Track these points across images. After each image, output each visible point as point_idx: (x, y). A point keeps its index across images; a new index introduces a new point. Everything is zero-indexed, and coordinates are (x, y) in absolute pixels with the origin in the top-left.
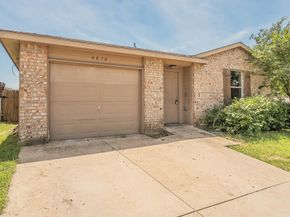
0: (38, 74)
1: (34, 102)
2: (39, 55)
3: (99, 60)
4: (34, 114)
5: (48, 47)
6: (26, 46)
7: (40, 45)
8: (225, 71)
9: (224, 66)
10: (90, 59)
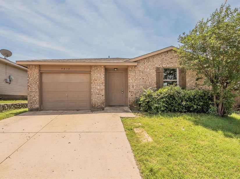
0: (35, 79)
1: (33, 92)
2: (36, 70)
3: (66, 70)
4: (33, 97)
5: (40, 66)
6: (30, 66)
7: (35, 65)
8: (158, 69)
9: (157, 66)
10: (61, 70)
